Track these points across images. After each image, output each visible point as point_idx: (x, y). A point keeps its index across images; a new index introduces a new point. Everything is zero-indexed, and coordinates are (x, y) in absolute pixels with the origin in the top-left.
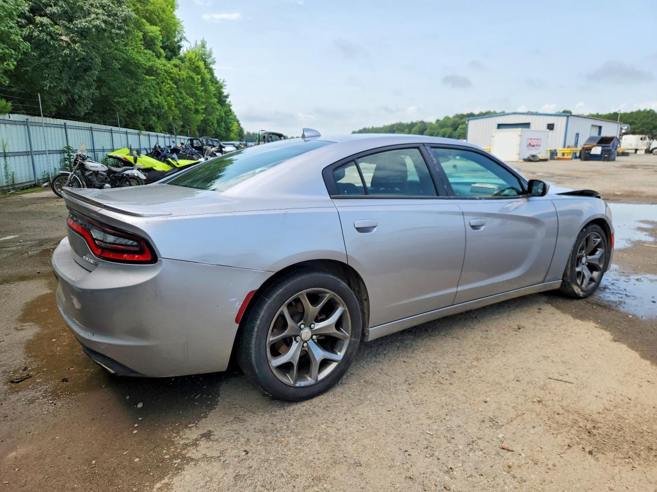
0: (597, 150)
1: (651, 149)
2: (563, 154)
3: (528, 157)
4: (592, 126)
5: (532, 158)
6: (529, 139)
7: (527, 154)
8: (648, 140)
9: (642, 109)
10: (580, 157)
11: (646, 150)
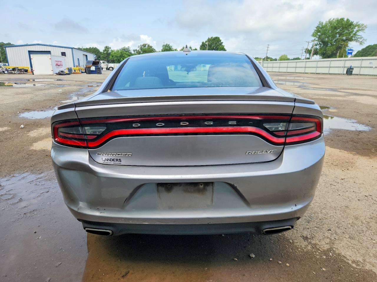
0: (93, 68)
1: (108, 68)
2: (75, 71)
3: (59, 72)
4: (83, 55)
5: (61, 73)
6: (56, 61)
7: (58, 70)
8: (106, 63)
9: (92, 47)
10: (85, 72)
11: (106, 68)
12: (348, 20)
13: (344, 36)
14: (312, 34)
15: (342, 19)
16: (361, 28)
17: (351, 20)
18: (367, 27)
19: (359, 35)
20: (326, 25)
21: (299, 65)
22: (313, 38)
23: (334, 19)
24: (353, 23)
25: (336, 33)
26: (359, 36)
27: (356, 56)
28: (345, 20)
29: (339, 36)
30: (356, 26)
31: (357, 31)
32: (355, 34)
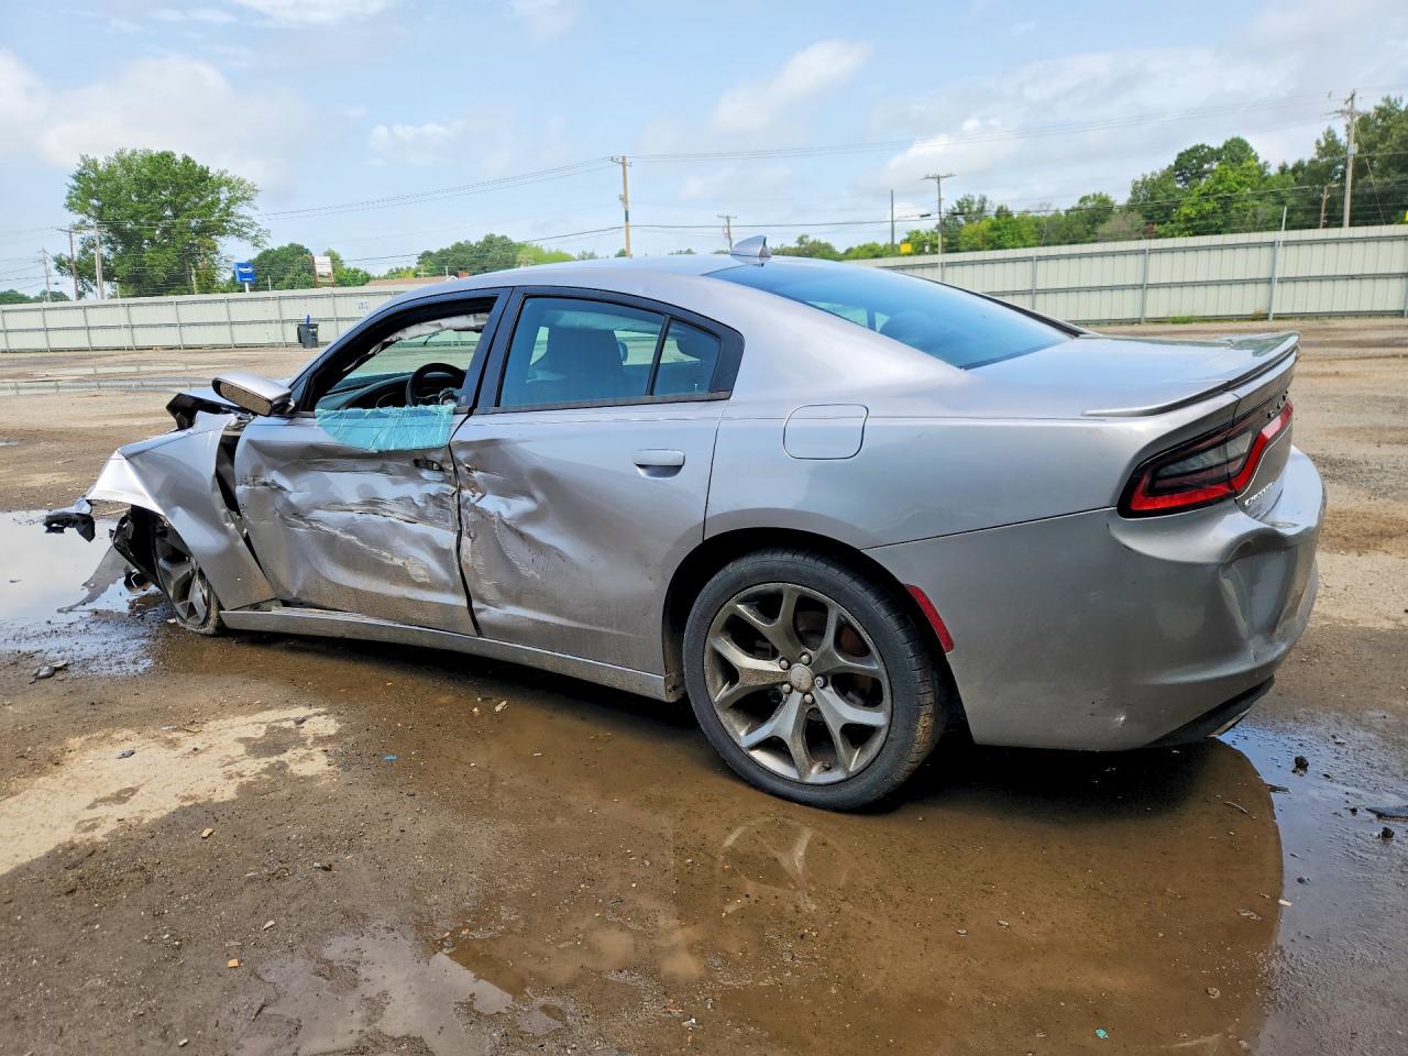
12: (187, 159)
13: (193, 217)
14: (66, 201)
15: (167, 157)
16: (241, 191)
17: (201, 161)
18: (257, 191)
19: (241, 213)
20: (111, 170)
21: (55, 319)
22: (77, 218)
23: (134, 153)
24: (207, 172)
25: (162, 205)
26: (242, 217)
27: (235, 285)
28: (179, 158)
29: (176, 216)
30: (220, 185)
31: (231, 201)
32: (227, 212)
